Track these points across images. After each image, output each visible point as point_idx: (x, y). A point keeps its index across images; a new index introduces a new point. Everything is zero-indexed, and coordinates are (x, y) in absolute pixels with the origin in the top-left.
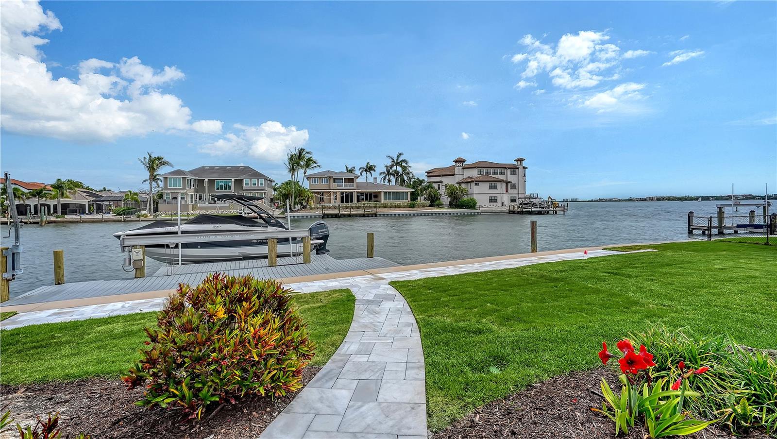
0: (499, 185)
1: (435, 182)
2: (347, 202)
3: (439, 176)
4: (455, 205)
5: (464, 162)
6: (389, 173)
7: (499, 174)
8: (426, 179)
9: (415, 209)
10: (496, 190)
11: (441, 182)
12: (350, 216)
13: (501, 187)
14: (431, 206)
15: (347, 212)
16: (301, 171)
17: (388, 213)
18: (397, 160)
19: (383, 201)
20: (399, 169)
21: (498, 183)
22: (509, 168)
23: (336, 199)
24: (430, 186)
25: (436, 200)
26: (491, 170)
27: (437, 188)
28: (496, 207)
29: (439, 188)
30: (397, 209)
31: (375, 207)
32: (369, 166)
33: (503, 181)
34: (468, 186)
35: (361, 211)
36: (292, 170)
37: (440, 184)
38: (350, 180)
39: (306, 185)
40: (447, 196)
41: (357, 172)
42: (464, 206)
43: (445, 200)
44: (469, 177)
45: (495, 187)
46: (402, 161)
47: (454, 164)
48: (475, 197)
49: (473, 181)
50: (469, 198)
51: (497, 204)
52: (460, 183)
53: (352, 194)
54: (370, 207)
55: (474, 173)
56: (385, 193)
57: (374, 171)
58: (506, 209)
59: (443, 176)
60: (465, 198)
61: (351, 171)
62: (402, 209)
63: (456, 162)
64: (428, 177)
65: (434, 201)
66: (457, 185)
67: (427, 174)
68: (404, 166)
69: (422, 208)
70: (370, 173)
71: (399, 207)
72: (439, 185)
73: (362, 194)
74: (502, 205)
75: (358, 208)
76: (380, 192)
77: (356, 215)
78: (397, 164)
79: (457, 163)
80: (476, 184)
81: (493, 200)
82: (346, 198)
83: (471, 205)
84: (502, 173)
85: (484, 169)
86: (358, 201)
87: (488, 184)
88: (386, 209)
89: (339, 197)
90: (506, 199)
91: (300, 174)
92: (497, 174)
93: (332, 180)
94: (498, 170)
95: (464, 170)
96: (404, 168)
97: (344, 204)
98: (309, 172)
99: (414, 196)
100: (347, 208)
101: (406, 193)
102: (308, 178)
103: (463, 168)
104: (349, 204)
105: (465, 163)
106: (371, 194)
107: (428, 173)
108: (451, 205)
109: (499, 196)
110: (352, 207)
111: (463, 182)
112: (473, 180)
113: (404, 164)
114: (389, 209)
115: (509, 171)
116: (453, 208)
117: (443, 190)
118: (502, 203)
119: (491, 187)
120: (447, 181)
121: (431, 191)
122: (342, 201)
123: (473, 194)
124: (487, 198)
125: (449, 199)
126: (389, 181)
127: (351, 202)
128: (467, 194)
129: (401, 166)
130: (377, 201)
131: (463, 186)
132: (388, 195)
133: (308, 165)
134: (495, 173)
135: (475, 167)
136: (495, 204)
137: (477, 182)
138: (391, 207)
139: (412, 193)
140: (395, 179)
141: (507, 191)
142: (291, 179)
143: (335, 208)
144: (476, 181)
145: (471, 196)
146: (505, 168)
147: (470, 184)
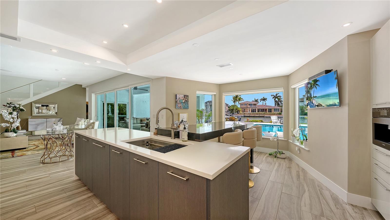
2: (254, 112)
9: (281, 115)
12: (254, 117)
15: (253, 115)
16: (237, 102)
19: (268, 112)
23: (249, 111)
31: (264, 114)
32: (264, 98)
35: (258, 115)
36: (234, 102)
38: (255, 105)
39: (239, 106)
41: (259, 101)
46: (278, 96)
53: (255, 109)
54: (262, 114)
57: (267, 100)
61: (256, 101)
68: (279, 98)
70: (265, 101)
73: (260, 109)
75: (257, 114)
77: (256, 117)
82: (253, 111)
86: (258, 111)
89: (251, 110)
91: (237, 103)
93: (248, 105)
96: (279, 99)
97: (252, 113)
98: (240, 102)
100: (253, 114)
102: (240, 104)
104: (254, 113)
106: (263, 109)
110: (255, 114)
122: (252, 112)
127: (255, 112)
129: (277, 98)
130: (266, 112)
133: (239, 100)
142: (234, 104)
143: (249, 114)
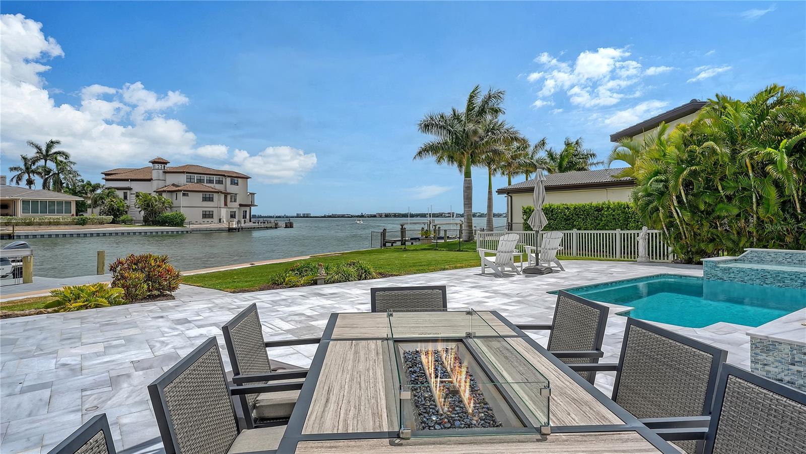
0: (216, 196)
1: (118, 189)
3: (127, 180)
4: (152, 221)
5: (166, 163)
6: (28, 170)
7: (216, 183)
8: (103, 182)
9: (85, 227)
10: (212, 203)
11: (130, 189)
13: (219, 200)
14: (113, 222)
17: (34, 232)
18: (47, 151)
19: (20, 214)
20: (51, 165)
21: (215, 194)
22: (229, 176)
24: (110, 192)
25: (121, 214)
26: (205, 177)
27: (122, 197)
28: (213, 225)
29: (125, 198)
30: (53, 227)
33: (221, 192)
34: (172, 196)
37: (128, 191)
40: (140, 209)
42: (167, 222)
43: (138, 214)
44: (173, 185)
45: (211, 199)
46: (58, 153)
47: (151, 165)
48: (183, 211)
49: (181, 191)
50: (174, 213)
51: (212, 220)
52: (160, 193)
55: (182, 179)
56: (25, 202)
58: (225, 225)
59: (132, 180)
60: (168, 213)
62: (62, 227)
63: (154, 162)
64: (107, 180)
65: (117, 214)
66: (154, 194)
67: (104, 176)
68: (61, 161)
69: (99, 226)
71: (57, 224)
72: (125, 194)
74: (220, 221)
76: (14, 202)
78: (46, 157)
79: (156, 165)
80: (184, 195)
81: (207, 215)
83: (179, 221)
84: (220, 182)
85: (196, 175)
87: (201, 195)
88: (30, 228)
90: (224, 213)
92: (213, 183)
94: (215, 178)
95: (167, 174)
96: (61, 164)
99: (81, 207)
101: (68, 203)
103: (165, 172)
105: (168, 165)
107: (106, 174)
108: (146, 222)
109: (215, 211)
111: (164, 191)
112: (179, 188)
113: (59, 158)
114: (36, 228)
115: (229, 180)
116: (149, 225)
117: (132, 200)
118: (220, 220)
119: (205, 199)
120: (137, 187)
121: (113, 201)
123: (180, 207)
124: (199, 213)
125: (143, 212)
126: (30, 182)
128: (171, 207)
129: (55, 160)
131: (165, 195)
132: (31, 205)
134: (211, 181)
135: (183, 172)
136: (210, 220)
137: (186, 193)
138: (40, 224)
139: (77, 203)
140: (42, 181)
141: (226, 205)
144: (184, 191)
145: (175, 209)
146: (224, 176)
147: (174, 194)
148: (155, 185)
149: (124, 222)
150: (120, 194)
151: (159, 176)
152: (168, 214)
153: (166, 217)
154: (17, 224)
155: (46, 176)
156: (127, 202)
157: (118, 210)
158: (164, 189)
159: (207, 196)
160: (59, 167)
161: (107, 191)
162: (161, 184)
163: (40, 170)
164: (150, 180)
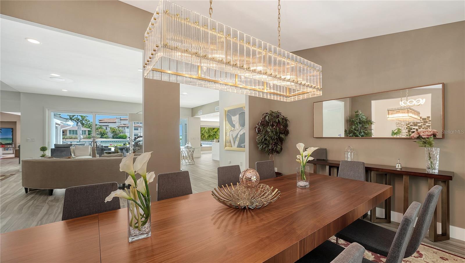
0: (139, 128)
1: (104, 126)
3: (107, 123)
4: (116, 137)
8: (98, 124)
11: (108, 126)
24: (101, 127)
25: (104, 135)
27: (105, 129)
29: (106, 129)
42: (120, 138)
43: (110, 135)
44: (124, 124)
45: (137, 129)
48: (126, 134)
50: (123, 134)
56: (70, 131)
59: (109, 123)
64: (100, 122)
66: (117, 128)
72: (106, 127)
76: (66, 130)
80: (127, 128)
83: (124, 137)
88: (71, 139)
95: (122, 120)
101: (85, 131)
103: (120, 120)
107: (100, 120)
108: (113, 138)
109: (139, 134)
111: (120, 127)
112: (125, 126)
114: (74, 139)
116: (115, 139)
117: (109, 129)
120: (111, 125)
121: (101, 130)
123: (126, 132)
125: (112, 134)
128: (122, 132)
131: (120, 128)
139: (89, 131)
147: (124, 127)
148: (117, 125)
149: (106, 138)
150: (104, 128)
151: (118, 121)
152: (121, 135)
153: (120, 136)
154: (67, 138)
155: (78, 121)
156: (107, 131)
157: (104, 133)
158: (120, 126)
159: (136, 128)
160: (82, 118)
161: (100, 126)
162: (119, 124)
163: (75, 119)
164: (115, 123)
